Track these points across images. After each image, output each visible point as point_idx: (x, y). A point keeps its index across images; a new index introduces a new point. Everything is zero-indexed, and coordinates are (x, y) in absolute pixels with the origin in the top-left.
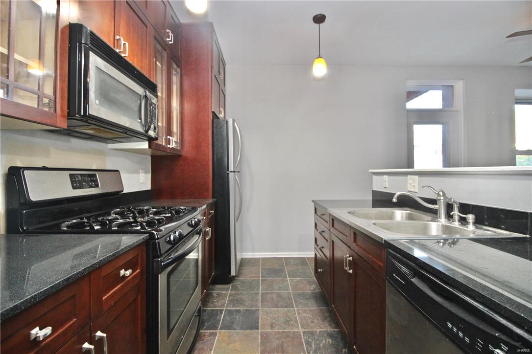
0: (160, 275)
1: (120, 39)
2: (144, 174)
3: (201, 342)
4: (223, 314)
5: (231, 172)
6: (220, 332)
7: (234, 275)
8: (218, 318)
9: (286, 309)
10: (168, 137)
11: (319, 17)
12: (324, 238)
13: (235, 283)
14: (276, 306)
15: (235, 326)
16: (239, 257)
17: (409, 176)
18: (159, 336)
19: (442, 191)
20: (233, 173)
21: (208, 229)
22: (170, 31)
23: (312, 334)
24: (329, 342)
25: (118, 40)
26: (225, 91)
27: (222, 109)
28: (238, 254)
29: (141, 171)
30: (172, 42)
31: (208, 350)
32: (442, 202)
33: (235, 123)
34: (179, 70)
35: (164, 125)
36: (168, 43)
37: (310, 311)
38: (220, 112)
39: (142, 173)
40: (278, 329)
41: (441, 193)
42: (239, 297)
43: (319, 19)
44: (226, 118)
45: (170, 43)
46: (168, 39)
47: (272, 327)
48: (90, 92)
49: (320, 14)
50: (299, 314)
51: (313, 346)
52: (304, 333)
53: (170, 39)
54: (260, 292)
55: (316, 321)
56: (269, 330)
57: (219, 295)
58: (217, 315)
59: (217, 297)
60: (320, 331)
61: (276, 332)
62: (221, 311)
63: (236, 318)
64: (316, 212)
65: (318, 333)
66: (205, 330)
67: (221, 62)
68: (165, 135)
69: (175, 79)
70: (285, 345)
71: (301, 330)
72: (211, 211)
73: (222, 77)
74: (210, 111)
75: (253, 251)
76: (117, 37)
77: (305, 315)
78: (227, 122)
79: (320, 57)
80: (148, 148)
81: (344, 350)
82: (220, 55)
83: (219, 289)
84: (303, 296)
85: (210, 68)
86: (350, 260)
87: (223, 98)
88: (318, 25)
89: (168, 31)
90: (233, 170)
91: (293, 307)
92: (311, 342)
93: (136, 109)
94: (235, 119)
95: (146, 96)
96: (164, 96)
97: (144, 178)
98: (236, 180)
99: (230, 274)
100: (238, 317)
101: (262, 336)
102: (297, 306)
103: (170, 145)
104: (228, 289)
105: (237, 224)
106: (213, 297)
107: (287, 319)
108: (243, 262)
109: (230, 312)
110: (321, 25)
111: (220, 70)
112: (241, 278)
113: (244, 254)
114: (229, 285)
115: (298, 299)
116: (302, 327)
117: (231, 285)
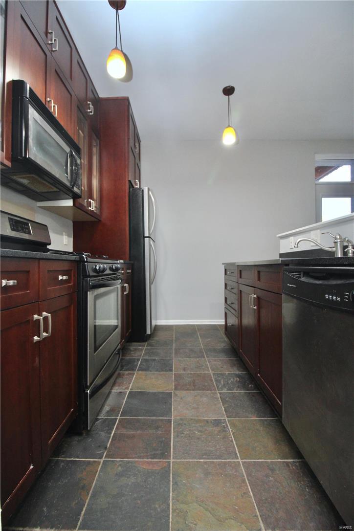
0: (88, 292)
1: (50, 101)
2: (67, 237)
3: (120, 379)
4: (140, 362)
5: (147, 237)
6: (137, 373)
7: (149, 333)
8: (135, 363)
9: (198, 359)
10: (90, 200)
11: (229, 89)
12: (233, 293)
13: (152, 341)
14: (189, 357)
15: (151, 369)
16: (153, 324)
17: (312, 232)
18: (88, 344)
19: (339, 235)
20: (148, 238)
21: (125, 285)
22: (91, 103)
23: (222, 375)
24: (237, 380)
25: (48, 101)
26: (140, 166)
27: (137, 181)
28: (153, 321)
29: (64, 233)
30: (93, 114)
31: (128, 383)
32: (339, 244)
33: (150, 192)
34: (98, 141)
35: (86, 189)
36: (88, 114)
37: (220, 360)
38: (136, 184)
39: (66, 235)
40: (190, 371)
41: (338, 237)
42: (155, 351)
43: (229, 91)
44: (142, 187)
45: (91, 114)
46: (89, 111)
47: (184, 369)
48: (29, 139)
49: (229, 86)
50: (209, 362)
51: (222, 382)
52: (214, 374)
53: (91, 110)
54: (174, 348)
55: (225, 367)
56: (182, 372)
57: (136, 349)
58: (135, 362)
59: (133, 351)
60: (228, 374)
61: (188, 374)
62: (138, 360)
63: (152, 364)
64: (226, 274)
65: (227, 375)
66: (124, 371)
67: (136, 139)
68: (86, 198)
69: (95, 150)
70: (197, 381)
71: (211, 372)
72: (128, 271)
73: (137, 150)
74: (127, 180)
75: (167, 318)
76: (48, 99)
77: (215, 363)
78: (143, 190)
79: (229, 126)
80: (72, 205)
81: (250, 386)
82: (136, 131)
83: (134, 346)
84: (215, 350)
85: (127, 140)
86: (254, 298)
87: (138, 172)
88: (228, 97)
89: (89, 102)
90: (148, 235)
91: (204, 357)
92: (220, 380)
93: (64, 164)
94: (150, 188)
95: (72, 155)
96: (86, 163)
97: (67, 240)
98: (151, 245)
99: (146, 333)
100: (153, 363)
101: (175, 375)
102: (207, 357)
103: (91, 207)
104: (144, 346)
105: (152, 286)
106: (131, 351)
107: (198, 365)
108: (157, 328)
109: (146, 361)
110: (230, 96)
111: (136, 144)
112: (156, 339)
113: (158, 321)
114: (144, 343)
115: (209, 353)
116: (213, 370)
117: (146, 343)
